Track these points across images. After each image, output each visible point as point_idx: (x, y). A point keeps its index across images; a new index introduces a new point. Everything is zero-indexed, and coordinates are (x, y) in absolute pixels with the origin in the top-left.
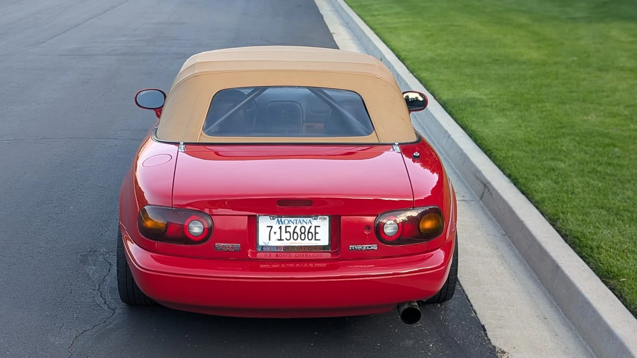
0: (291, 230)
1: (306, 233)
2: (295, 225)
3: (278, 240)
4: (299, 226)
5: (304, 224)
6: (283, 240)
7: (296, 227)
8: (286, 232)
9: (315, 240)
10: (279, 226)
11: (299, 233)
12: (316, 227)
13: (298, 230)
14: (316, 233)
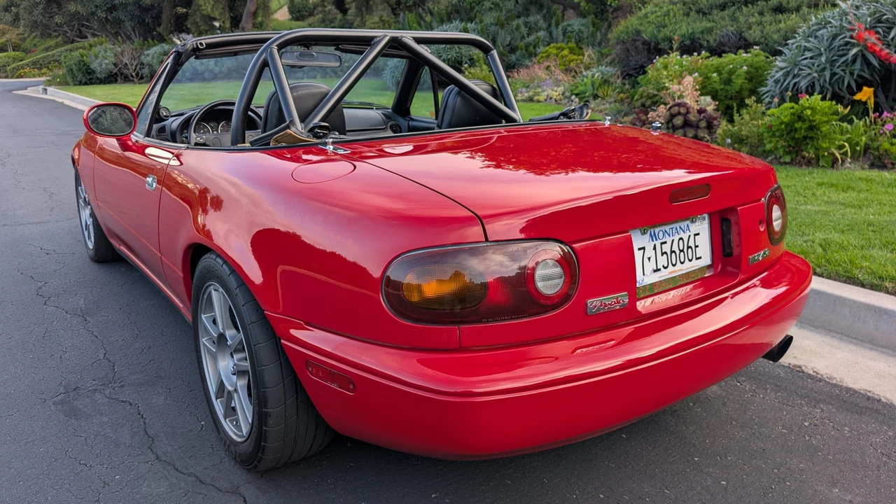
0: (667, 248)
1: (685, 250)
2: (672, 238)
3: (655, 271)
4: (676, 238)
5: (682, 235)
6: (660, 270)
7: (673, 240)
8: (663, 254)
9: (697, 259)
10: (653, 244)
11: (678, 252)
12: (695, 235)
13: (675, 248)
14: (696, 247)
